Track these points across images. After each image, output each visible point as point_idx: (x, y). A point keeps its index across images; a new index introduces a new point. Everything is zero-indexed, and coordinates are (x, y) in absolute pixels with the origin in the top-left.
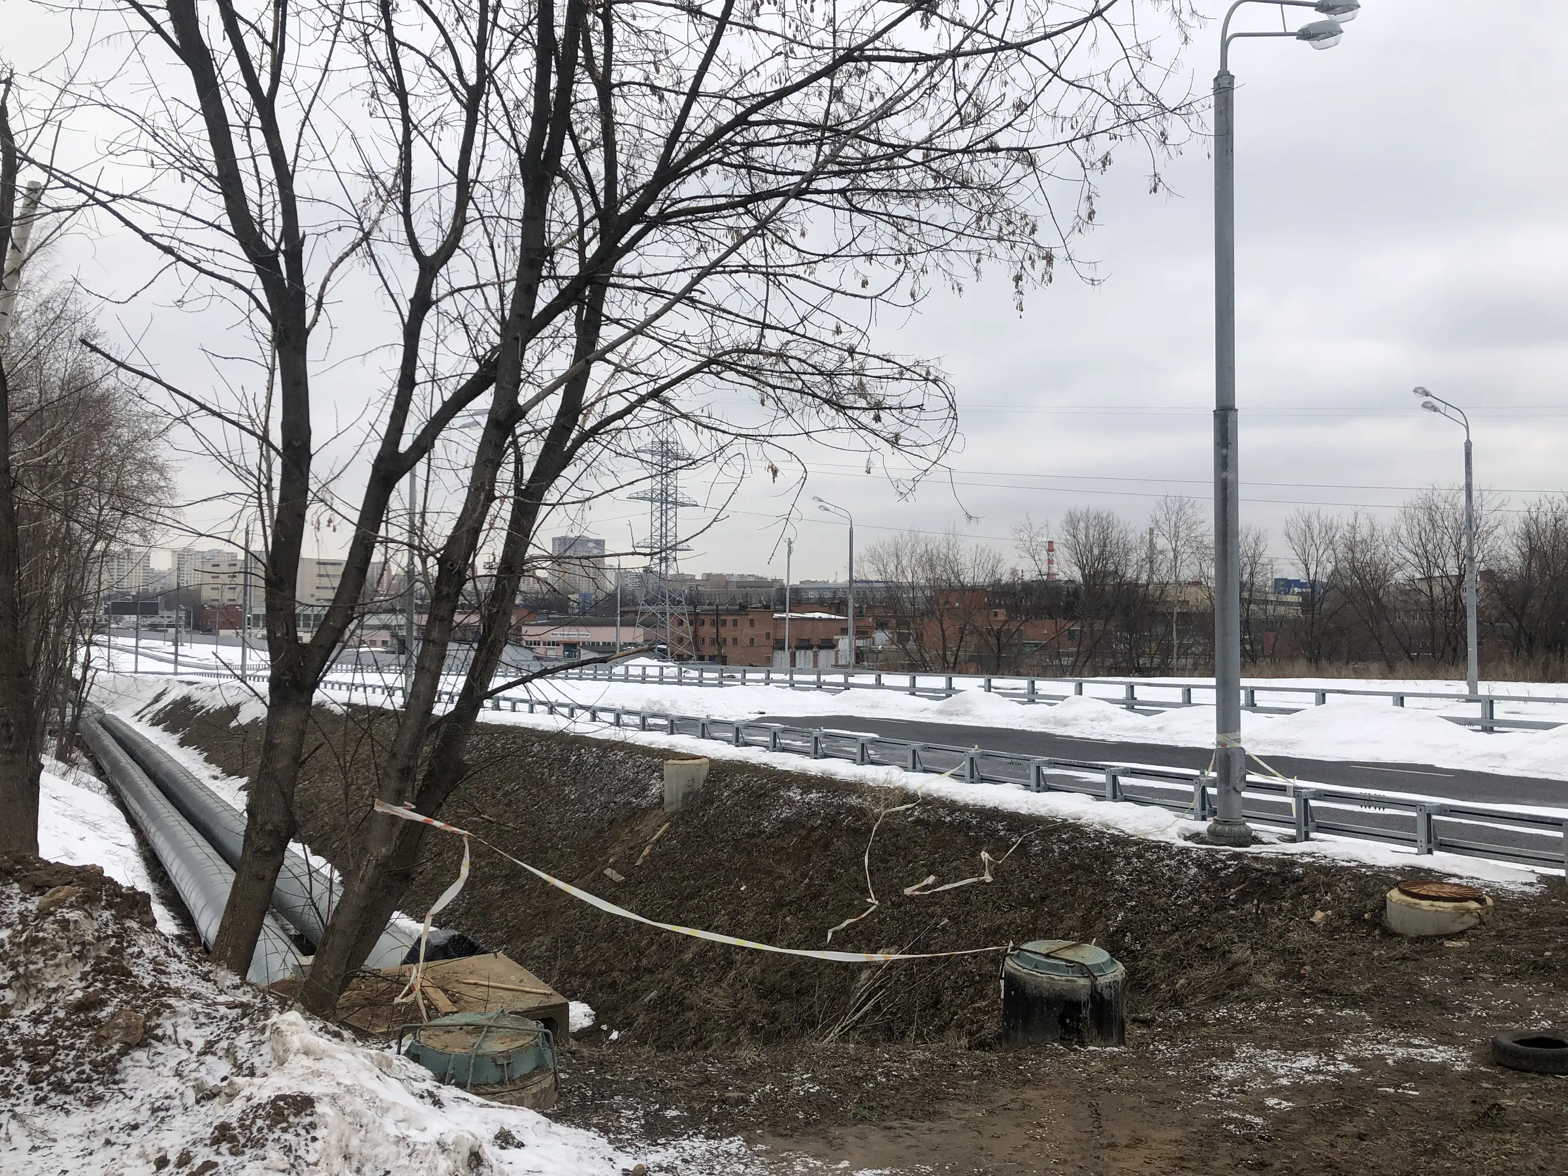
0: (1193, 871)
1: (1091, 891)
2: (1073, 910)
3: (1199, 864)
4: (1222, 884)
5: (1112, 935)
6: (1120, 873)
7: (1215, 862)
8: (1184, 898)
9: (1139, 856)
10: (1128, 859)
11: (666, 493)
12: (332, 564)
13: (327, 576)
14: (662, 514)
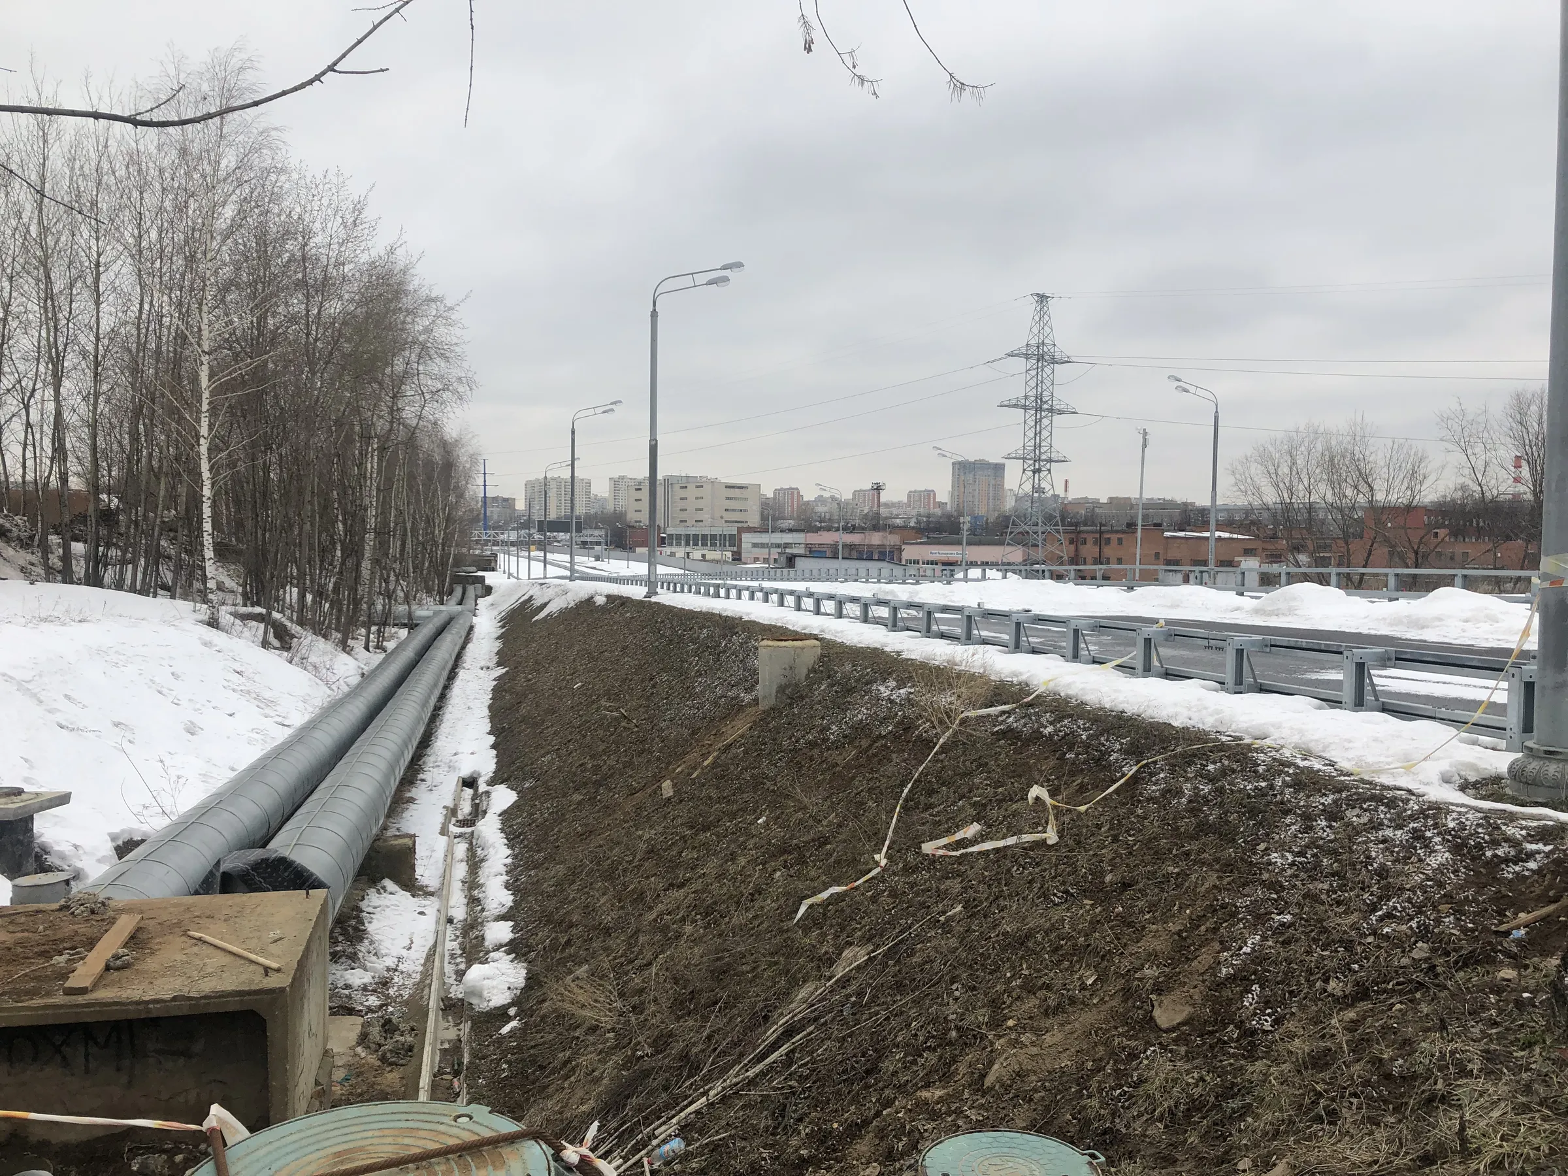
0: (1441, 856)
1: (1213, 879)
2: (1166, 917)
3: (1459, 845)
4: (1499, 898)
5: (1220, 985)
6: (1283, 847)
7: (1495, 843)
8: (1400, 921)
9: (1333, 815)
10: (1308, 819)
11: (1041, 399)
12: (739, 488)
13: (735, 499)
14: (1036, 423)
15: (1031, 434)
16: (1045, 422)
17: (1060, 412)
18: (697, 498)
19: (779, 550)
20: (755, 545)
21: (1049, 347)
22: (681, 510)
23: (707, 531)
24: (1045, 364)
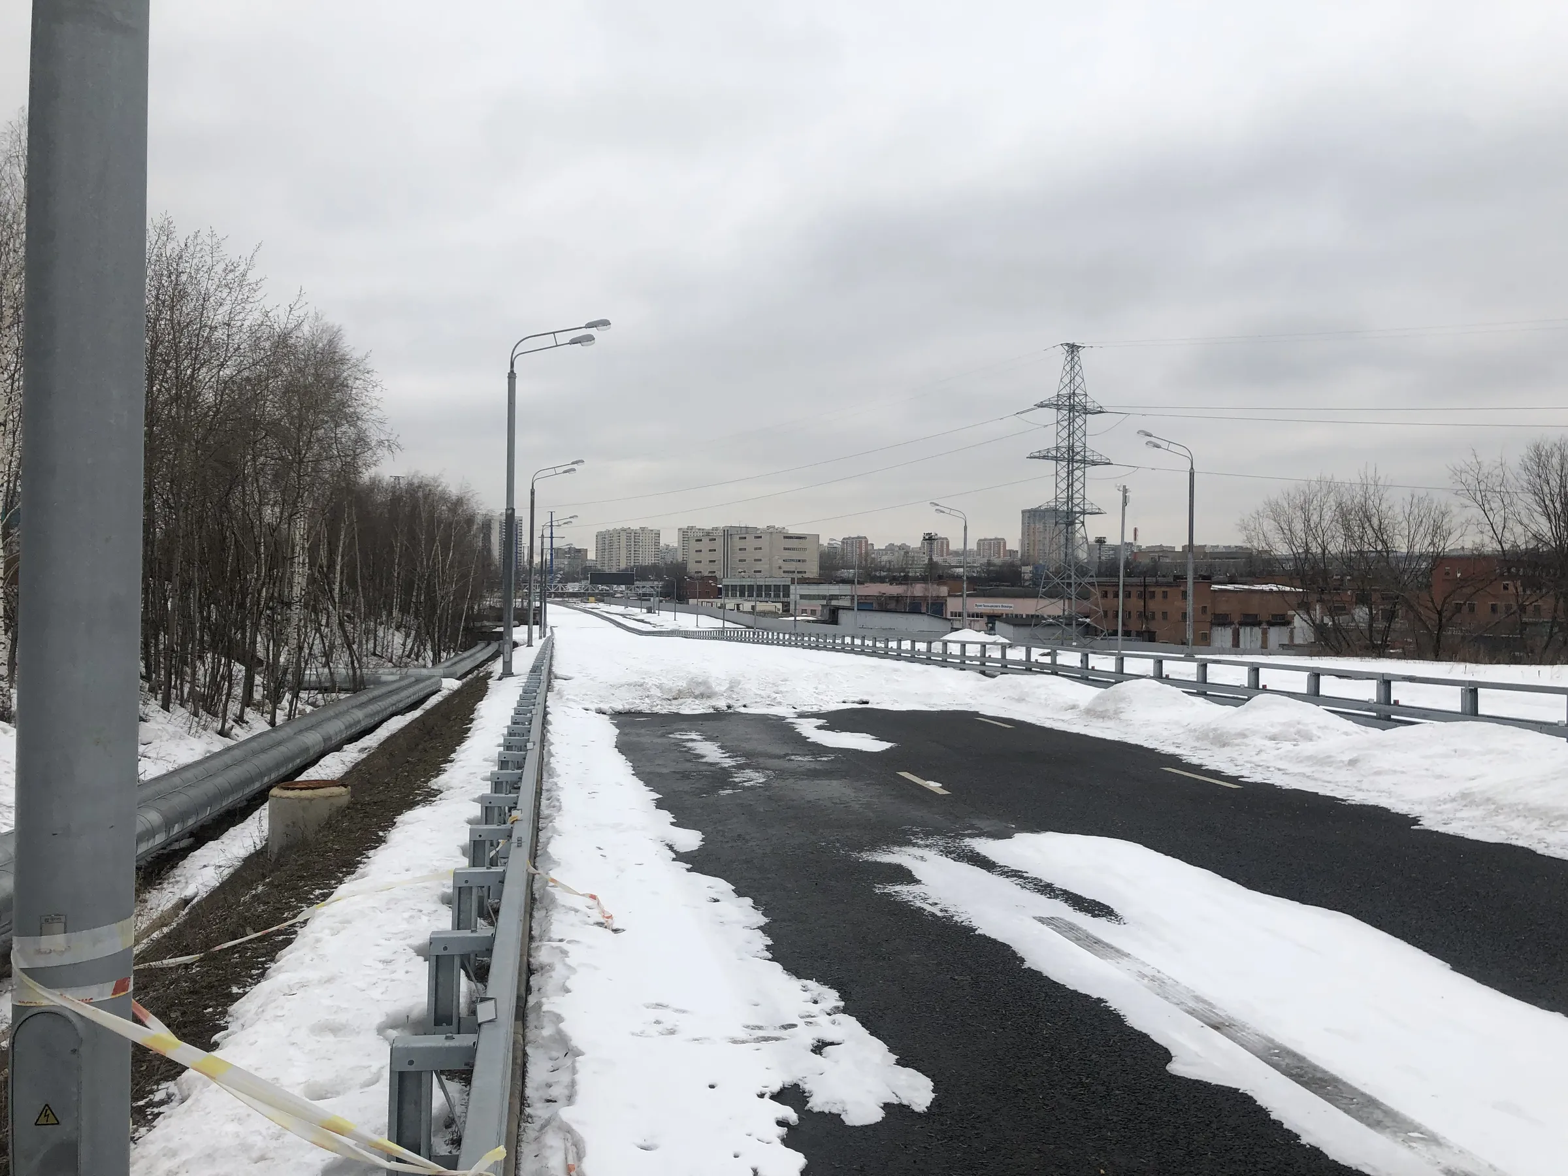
11: (1073, 452)
12: (797, 538)
13: (794, 549)
14: (1068, 474)
15: (1063, 485)
16: (1078, 473)
17: (1094, 463)
18: (756, 549)
19: (824, 602)
20: (802, 597)
21: (1081, 398)
22: (740, 561)
23: (761, 582)
24: (1077, 414)
